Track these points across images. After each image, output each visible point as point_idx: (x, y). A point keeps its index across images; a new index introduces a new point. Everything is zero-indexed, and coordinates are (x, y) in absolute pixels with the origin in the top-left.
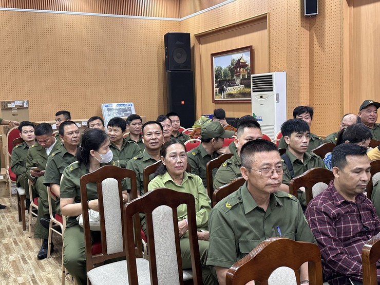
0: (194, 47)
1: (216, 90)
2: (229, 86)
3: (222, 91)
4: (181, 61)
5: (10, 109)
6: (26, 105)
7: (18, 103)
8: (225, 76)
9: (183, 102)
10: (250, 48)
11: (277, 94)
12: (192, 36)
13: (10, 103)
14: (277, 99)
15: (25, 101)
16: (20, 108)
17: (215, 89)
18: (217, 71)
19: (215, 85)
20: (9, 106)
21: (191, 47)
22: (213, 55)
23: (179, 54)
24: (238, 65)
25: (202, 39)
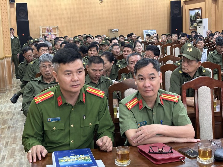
0: (183, 6)
2: (195, 23)
3: (192, 25)
4: (176, 12)
5: (113, 32)
6: (118, 31)
7: (115, 30)
8: (193, 19)
10: (200, 8)
11: (204, 27)
12: (182, 2)
13: (113, 30)
14: (204, 28)
15: (118, 29)
16: (116, 31)
17: (190, 24)
18: (191, 16)
19: (190, 22)
20: (113, 31)
21: (181, 6)
22: (189, 10)
23: (176, 9)
24: (197, 14)
25: (186, 3)
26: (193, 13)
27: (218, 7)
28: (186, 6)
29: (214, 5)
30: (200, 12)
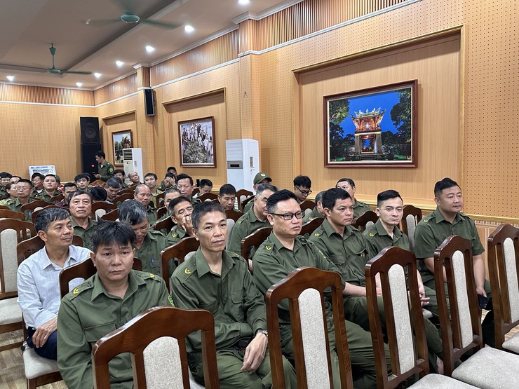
0: (102, 128)
1: (116, 157)
3: (119, 158)
4: (92, 136)
8: (120, 148)
9: (93, 166)
10: (129, 131)
12: (100, 120)
14: (135, 164)
18: (116, 144)
19: (115, 154)
21: (100, 127)
22: (113, 133)
23: (90, 132)
24: (126, 141)
25: (108, 122)
26: (119, 139)
27: (157, 128)
28: (108, 127)
29: (150, 126)
30: (129, 138)
